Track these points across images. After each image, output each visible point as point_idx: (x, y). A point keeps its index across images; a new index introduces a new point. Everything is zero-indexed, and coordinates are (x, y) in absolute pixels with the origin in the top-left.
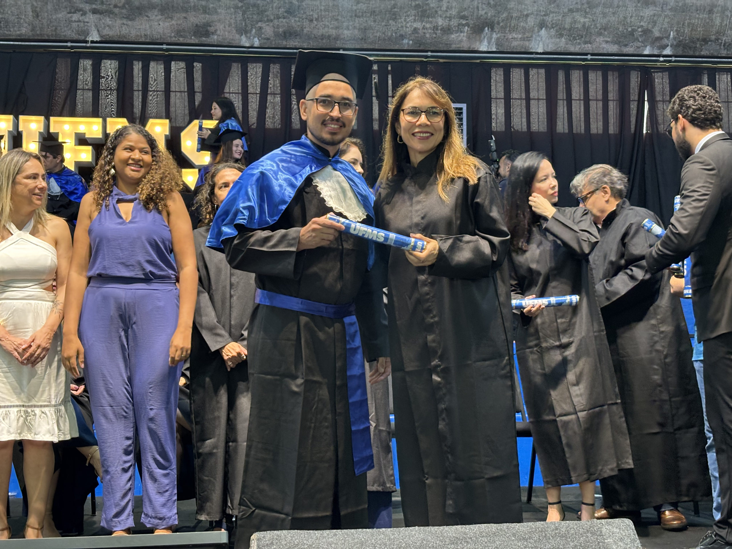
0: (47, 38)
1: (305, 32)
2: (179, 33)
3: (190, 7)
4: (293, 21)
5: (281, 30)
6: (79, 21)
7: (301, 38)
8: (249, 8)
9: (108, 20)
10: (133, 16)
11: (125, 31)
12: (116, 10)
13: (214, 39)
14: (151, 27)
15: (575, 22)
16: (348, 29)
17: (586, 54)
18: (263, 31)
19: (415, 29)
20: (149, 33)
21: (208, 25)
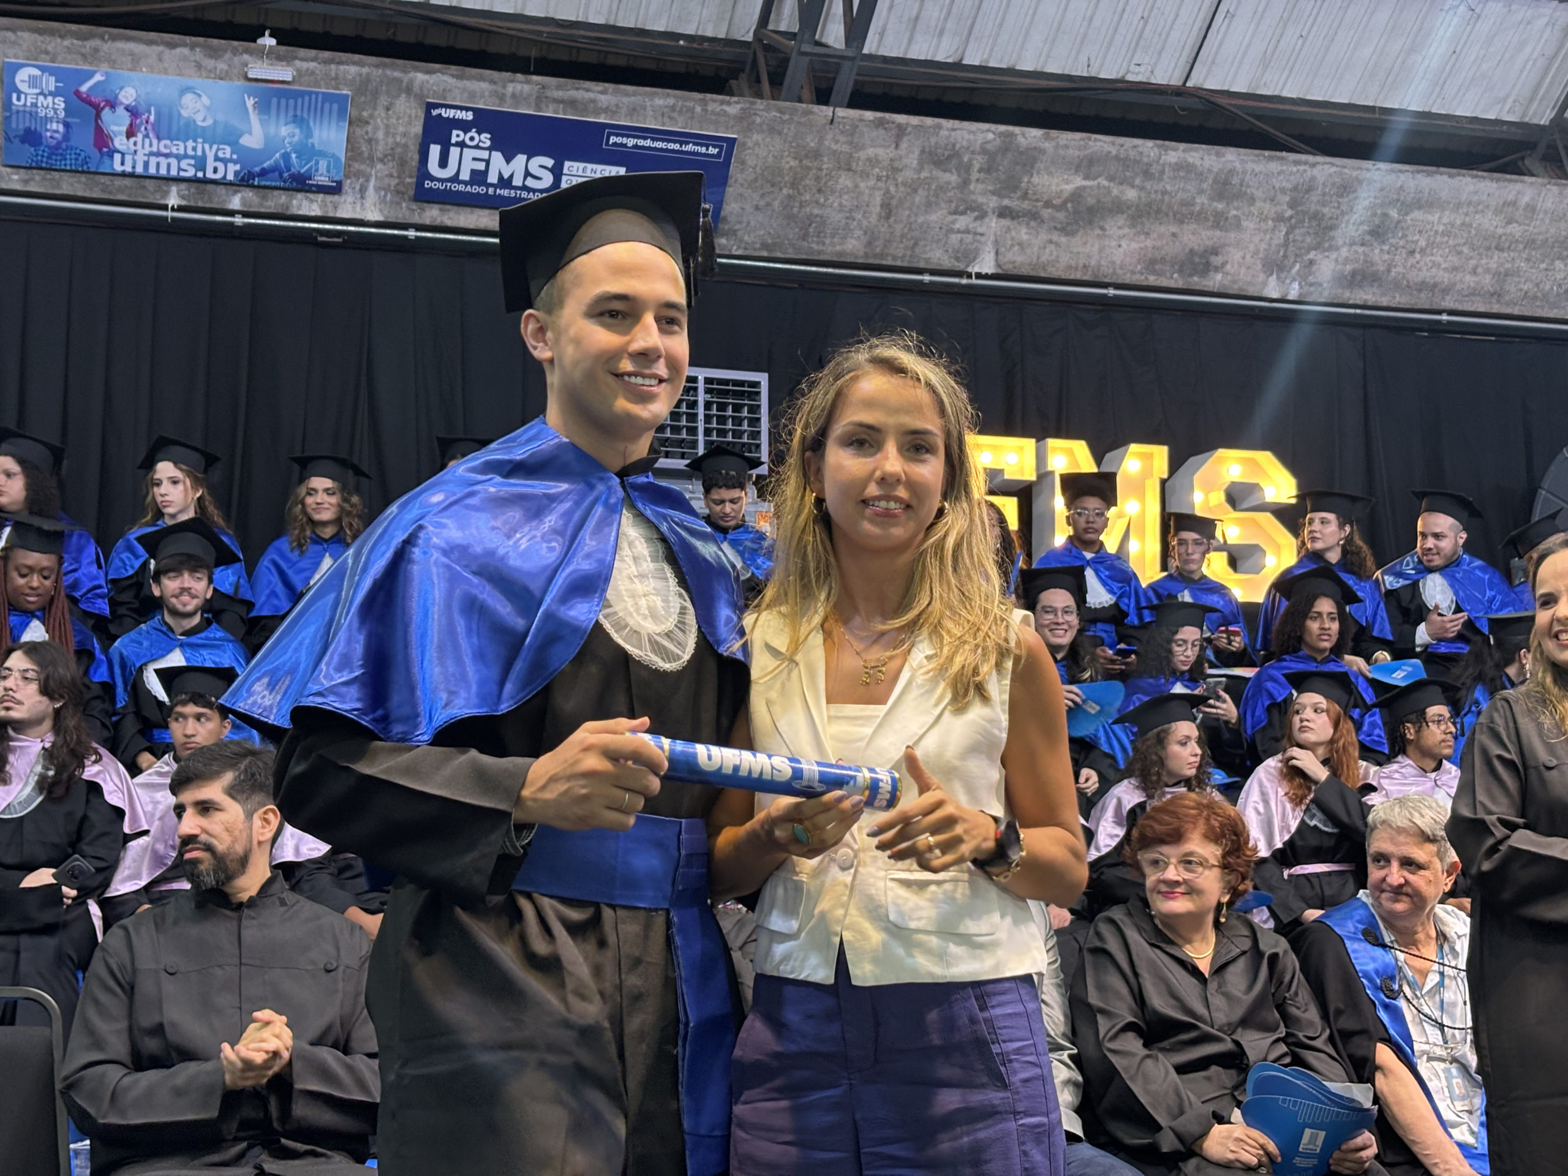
0: (889, 262)
1: (1393, 274)
2: (1151, 264)
3: (1192, 214)
4: (1377, 251)
5: (1349, 268)
6: (967, 231)
7: (1380, 285)
8: (1303, 221)
9: (1024, 230)
10: (1075, 227)
11: (1047, 258)
12: (1046, 213)
13: (1215, 281)
14: (1101, 250)
16: (1474, 272)
18: (1314, 268)
20: (1093, 263)
21: (1215, 251)
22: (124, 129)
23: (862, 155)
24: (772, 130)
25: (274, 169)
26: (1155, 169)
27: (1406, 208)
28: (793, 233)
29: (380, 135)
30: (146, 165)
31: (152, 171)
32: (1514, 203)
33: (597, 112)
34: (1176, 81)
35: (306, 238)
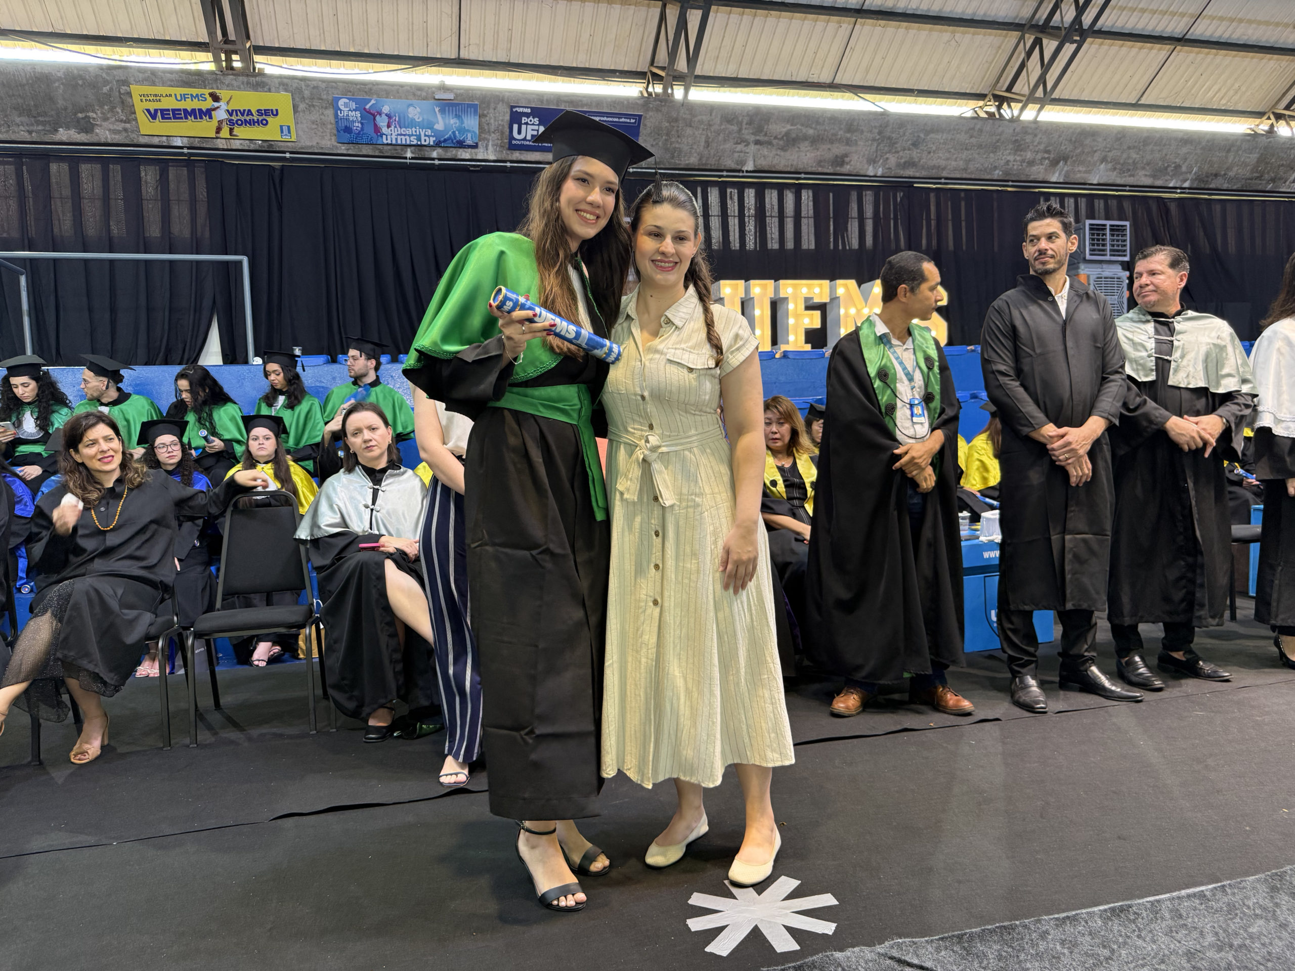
0: (709, 167)
2: (820, 163)
4: (915, 153)
5: (903, 161)
6: (741, 152)
7: (917, 168)
9: (765, 150)
10: (787, 148)
11: (775, 162)
12: (775, 142)
13: (846, 169)
14: (798, 157)
15: (1129, 158)
16: (956, 160)
17: (1125, 186)
18: (889, 161)
19: (1008, 161)
20: (795, 163)
21: (846, 155)
22: (386, 124)
23: (696, 119)
24: (658, 110)
25: (449, 138)
26: (821, 120)
27: (928, 133)
28: (668, 156)
29: (492, 121)
30: (396, 139)
31: (399, 142)
32: (973, 129)
33: (583, 106)
34: (829, 81)
35: (465, 169)
